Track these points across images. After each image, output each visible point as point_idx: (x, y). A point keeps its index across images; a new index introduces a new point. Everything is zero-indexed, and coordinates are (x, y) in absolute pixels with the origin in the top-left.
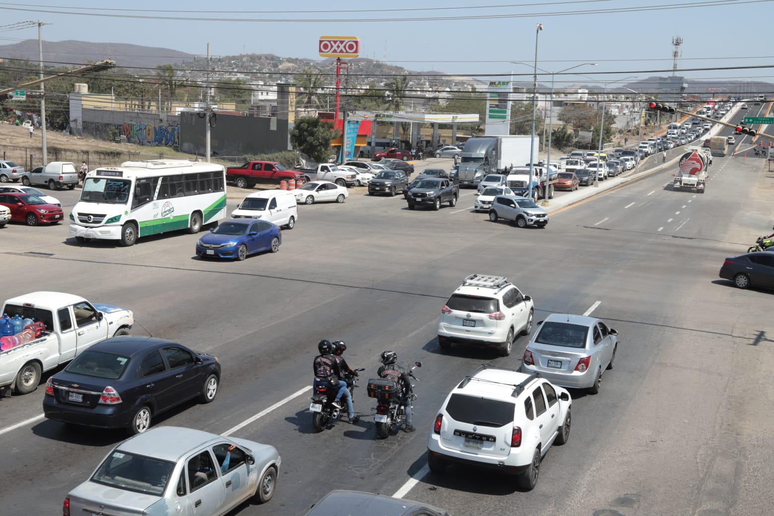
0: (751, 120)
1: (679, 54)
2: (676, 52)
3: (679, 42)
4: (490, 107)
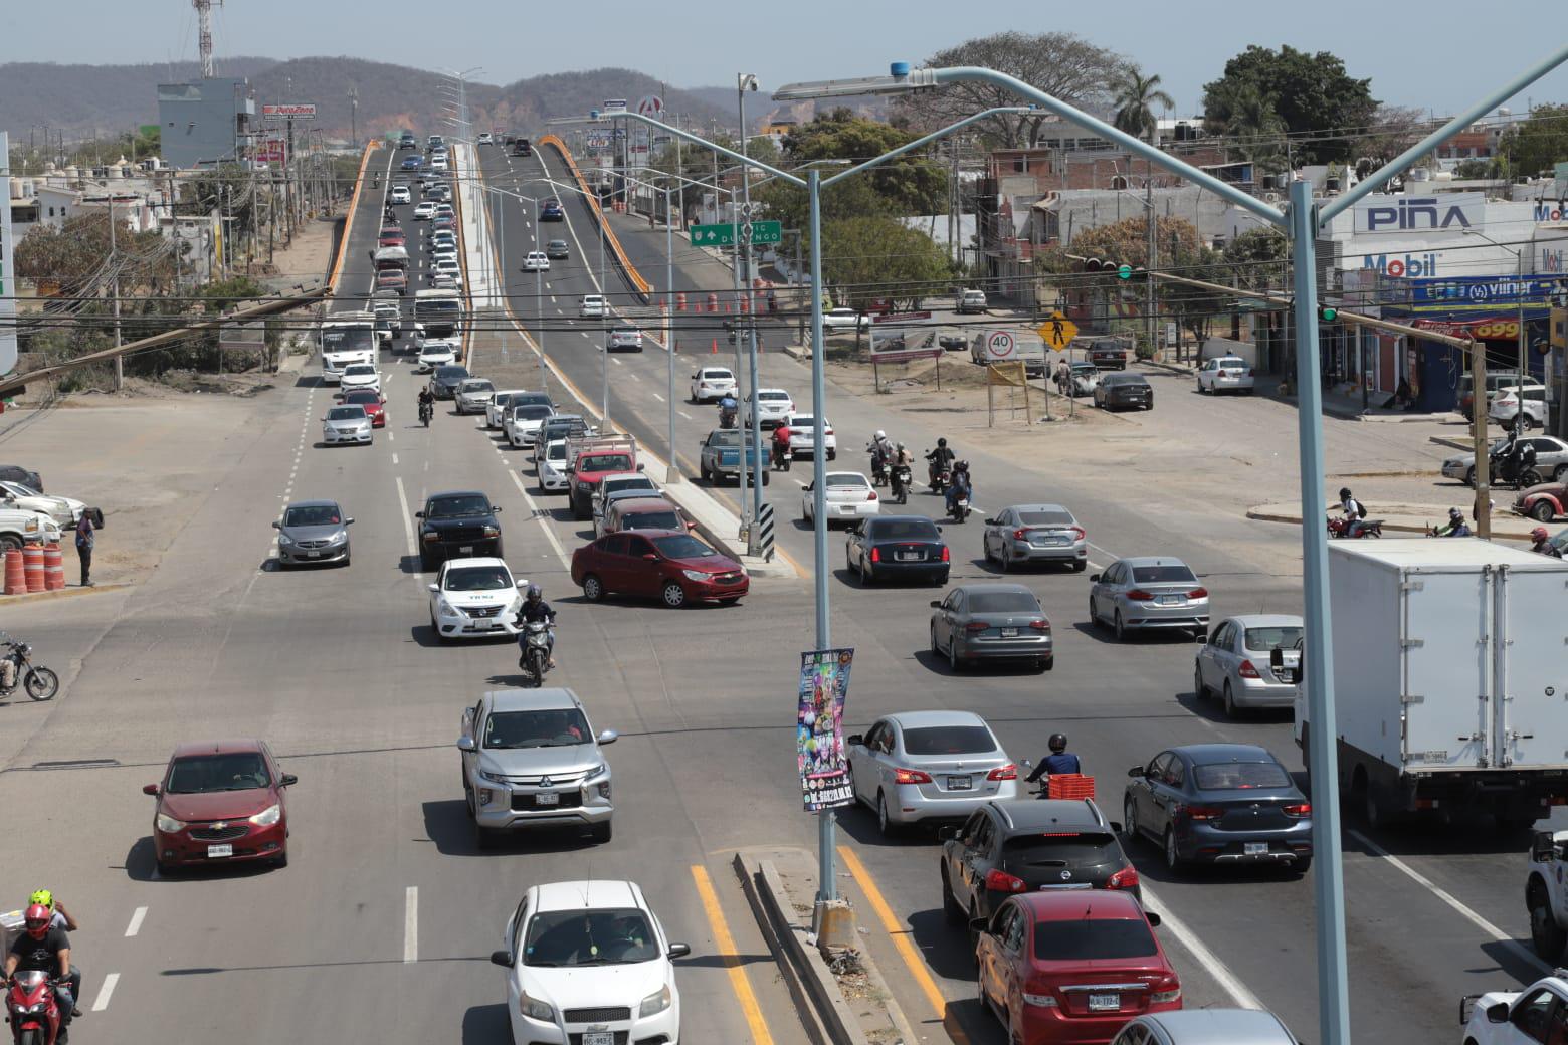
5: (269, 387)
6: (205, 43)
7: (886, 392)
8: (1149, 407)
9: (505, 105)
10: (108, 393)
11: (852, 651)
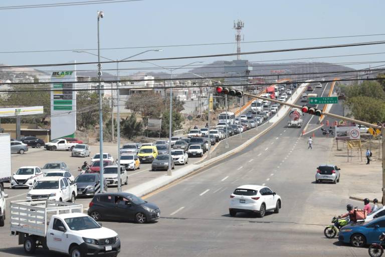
0: (316, 101)
1: (242, 38)
2: (238, 36)
3: (241, 25)
4: (54, 98)
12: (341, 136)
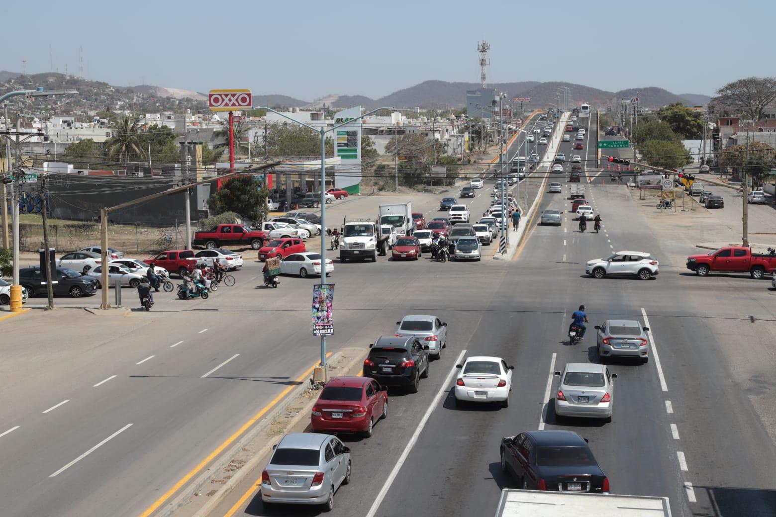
0: (605, 145)
1: (487, 62)
2: (482, 60)
3: (486, 48)
4: (338, 146)
5: (447, 191)
6: (483, 77)
7: (643, 199)
8: (722, 207)
9: (615, 99)
10: (393, 191)
11: (334, 285)
12: (645, 185)
